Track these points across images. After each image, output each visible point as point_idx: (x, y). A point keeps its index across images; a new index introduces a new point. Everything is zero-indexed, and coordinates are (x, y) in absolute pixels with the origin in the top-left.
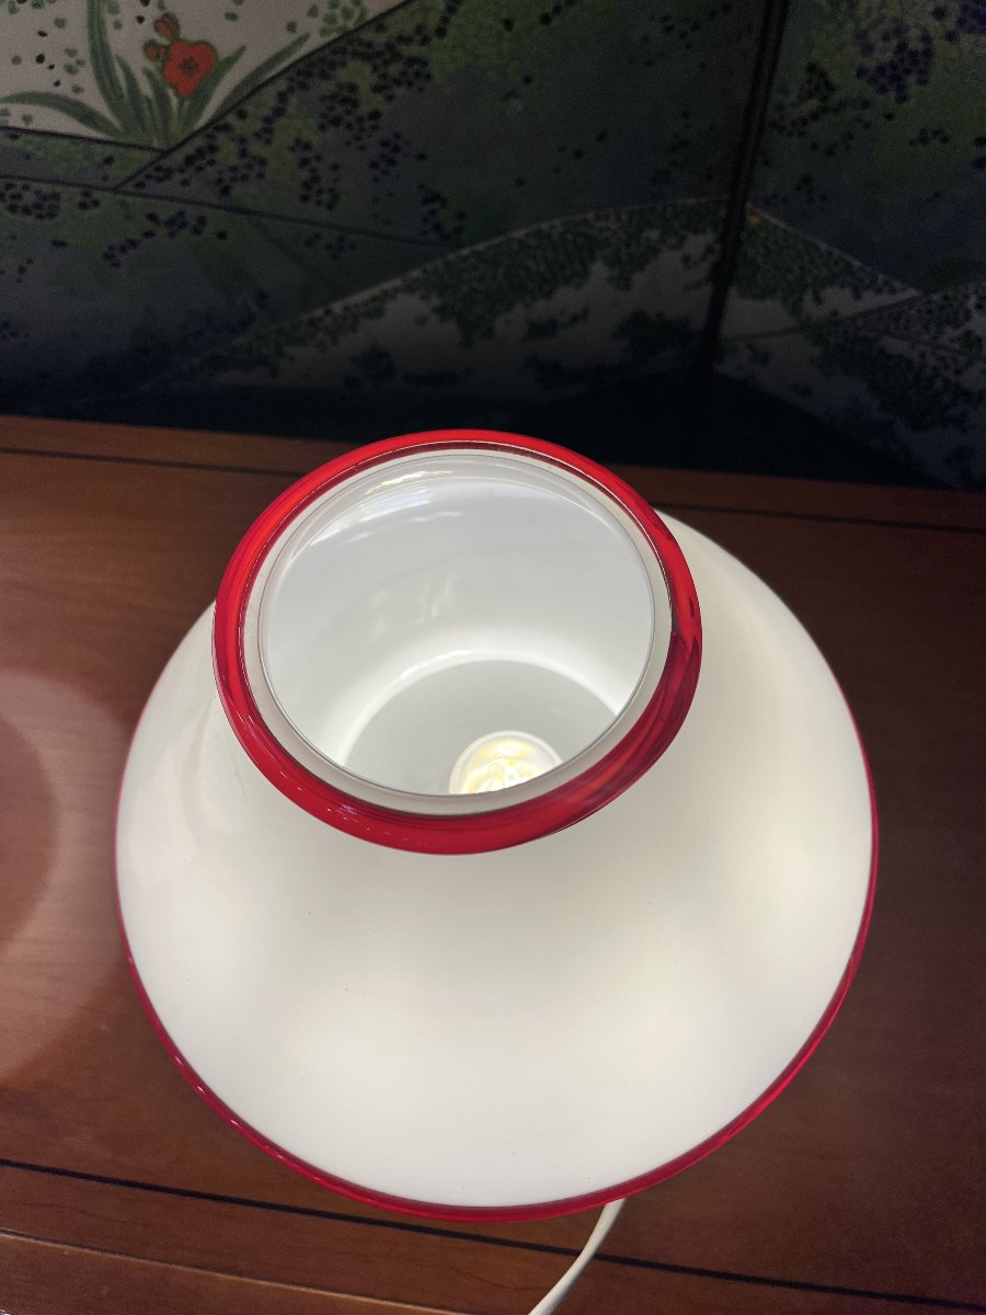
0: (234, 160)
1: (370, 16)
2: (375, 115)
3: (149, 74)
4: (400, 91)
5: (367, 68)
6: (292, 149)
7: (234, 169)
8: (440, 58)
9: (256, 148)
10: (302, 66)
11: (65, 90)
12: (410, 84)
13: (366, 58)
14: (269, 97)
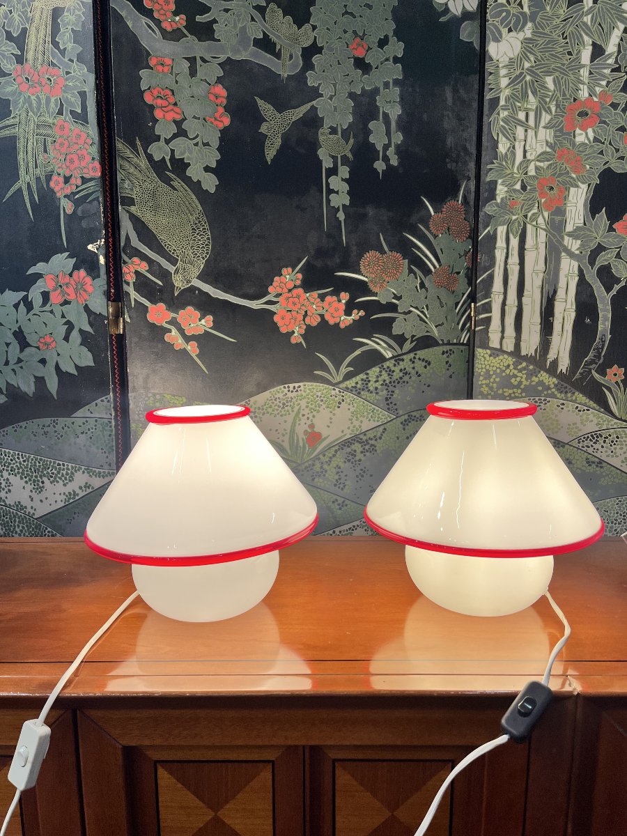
0: (318, 470)
1: (363, 431)
2: (360, 460)
3: (303, 439)
4: (368, 454)
5: (360, 446)
6: (335, 468)
7: (318, 472)
8: (380, 445)
9: (325, 466)
10: (343, 443)
11: (279, 441)
12: (371, 452)
13: (360, 443)
14: (332, 451)
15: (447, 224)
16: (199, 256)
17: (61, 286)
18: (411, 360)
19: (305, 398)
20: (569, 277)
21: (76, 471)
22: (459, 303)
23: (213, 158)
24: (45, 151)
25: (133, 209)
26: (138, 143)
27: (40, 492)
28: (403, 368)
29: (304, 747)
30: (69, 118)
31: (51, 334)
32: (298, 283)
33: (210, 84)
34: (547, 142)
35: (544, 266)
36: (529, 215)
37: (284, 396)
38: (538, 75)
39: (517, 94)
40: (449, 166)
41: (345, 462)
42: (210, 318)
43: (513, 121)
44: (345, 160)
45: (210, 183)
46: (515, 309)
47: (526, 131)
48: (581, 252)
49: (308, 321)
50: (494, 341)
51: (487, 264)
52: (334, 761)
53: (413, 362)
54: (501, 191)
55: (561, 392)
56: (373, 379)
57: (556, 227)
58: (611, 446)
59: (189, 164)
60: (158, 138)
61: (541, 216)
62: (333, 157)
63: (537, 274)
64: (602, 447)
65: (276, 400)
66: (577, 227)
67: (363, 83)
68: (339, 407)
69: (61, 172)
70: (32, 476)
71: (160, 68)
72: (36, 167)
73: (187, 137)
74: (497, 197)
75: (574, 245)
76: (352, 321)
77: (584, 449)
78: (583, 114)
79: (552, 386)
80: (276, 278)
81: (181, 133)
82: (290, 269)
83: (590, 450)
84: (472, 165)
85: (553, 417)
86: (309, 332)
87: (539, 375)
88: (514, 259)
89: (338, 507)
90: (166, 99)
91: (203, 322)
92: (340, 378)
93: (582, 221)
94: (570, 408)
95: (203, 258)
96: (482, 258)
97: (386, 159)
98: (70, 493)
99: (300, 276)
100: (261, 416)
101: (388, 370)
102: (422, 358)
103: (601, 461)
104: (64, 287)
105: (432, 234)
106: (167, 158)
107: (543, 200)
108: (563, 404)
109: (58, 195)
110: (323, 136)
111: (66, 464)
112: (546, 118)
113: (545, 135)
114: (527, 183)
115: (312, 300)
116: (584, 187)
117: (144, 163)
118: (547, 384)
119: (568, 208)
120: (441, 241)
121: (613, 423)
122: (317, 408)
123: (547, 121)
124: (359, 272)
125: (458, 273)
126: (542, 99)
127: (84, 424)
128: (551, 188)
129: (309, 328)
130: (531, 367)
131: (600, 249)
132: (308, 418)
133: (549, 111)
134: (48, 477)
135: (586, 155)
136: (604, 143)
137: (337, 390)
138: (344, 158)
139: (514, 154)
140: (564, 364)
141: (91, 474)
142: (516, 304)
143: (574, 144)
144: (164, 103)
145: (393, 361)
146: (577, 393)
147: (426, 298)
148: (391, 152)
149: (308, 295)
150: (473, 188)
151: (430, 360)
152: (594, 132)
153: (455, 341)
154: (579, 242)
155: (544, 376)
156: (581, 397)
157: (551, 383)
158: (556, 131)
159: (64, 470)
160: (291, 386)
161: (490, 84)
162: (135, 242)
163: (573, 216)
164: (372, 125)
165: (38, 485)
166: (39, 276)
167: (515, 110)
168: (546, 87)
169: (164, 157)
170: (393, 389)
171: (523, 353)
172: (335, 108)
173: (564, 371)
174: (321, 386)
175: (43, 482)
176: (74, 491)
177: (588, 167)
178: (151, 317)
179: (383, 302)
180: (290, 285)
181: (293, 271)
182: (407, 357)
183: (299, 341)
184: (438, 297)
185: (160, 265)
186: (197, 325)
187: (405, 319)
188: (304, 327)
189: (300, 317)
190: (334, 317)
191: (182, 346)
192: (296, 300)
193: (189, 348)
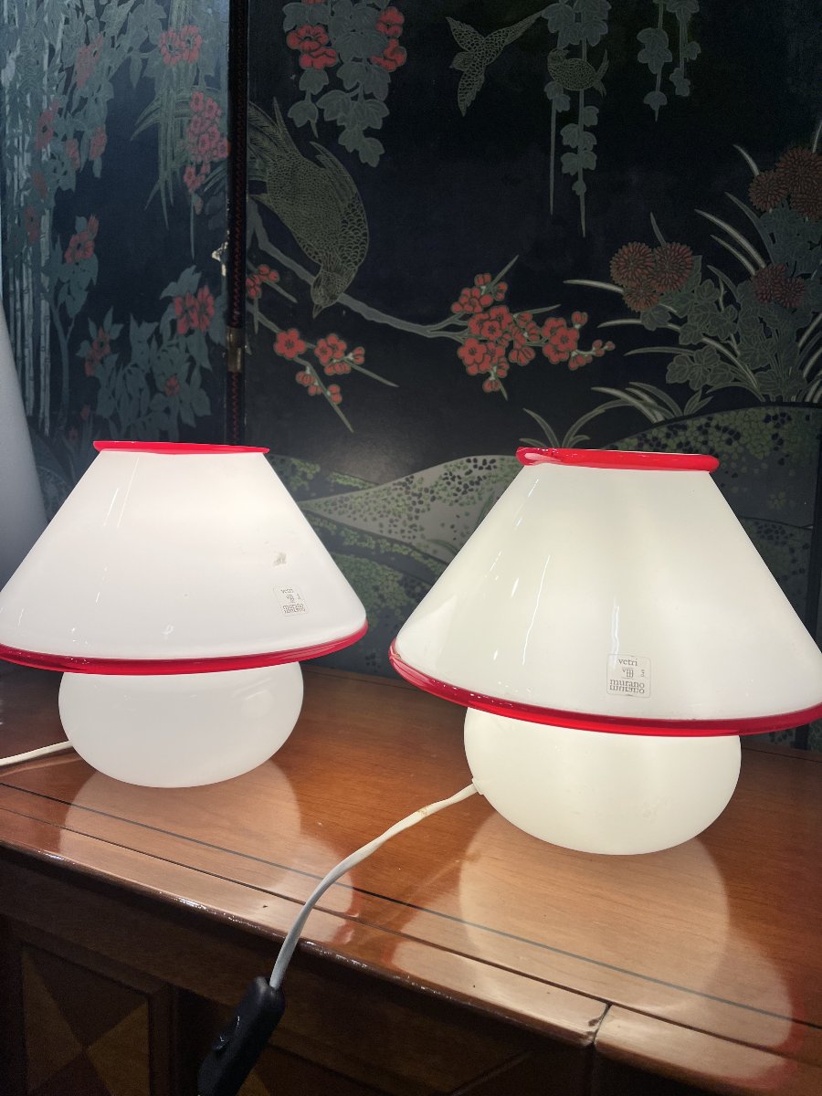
15: (787, 189)
16: (350, 261)
17: (186, 311)
18: (700, 428)
19: (503, 480)
22: (805, 330)
23: (377, 114)
24: (182, 136)
25: (264, 198)
26: (276, 104)
28: (683, 441)
30: (204, 86)
31: (176, 374)
32: (501, 297)
33: (379, 9)
37: (467, 473)
40: (792, 90)
42: (361, 351)
44: (592, 96)
45: (372, 152)
49: (513, 357)
53: (705, 433)
59: (343, 128)
60: (302, 96)
65: (453, 479)
69: (193, 160)
73: (345, 90)
76: (591, 358)
80: (466, 291)
81: (336, 84)
82: (488, 277)
86: (515, 376)
90: (316, 40)
91: (350, 356)
95: (356, 263)
97: (668, 87)
99: (504, 286)
100: (429, 501)
101: (655, 443)
102: (722, 425)
104: (189, 312)
105: (754, 209)
106: (314, 122)
109: (190, 191)
110: (555, 62)
115: (522, 325)
117: (281, 132)
120: (772, 221)
124: (609, 280)
125: (806, 276)
129: (514, 368)
138: (591, 93)
145: (664, 429)
147: (736, 321)
148: (677, 75)
149: (515, 316)
151: (739, 430)
153: (794, 399)
160: (480, 459)
162: (265, 244)
166: (169, 300)
169: (309, 122)
172: (578, 17)
178: (279, 348)
179: (651, 327)
180: (488, 301)
181: (493, 279)
182: (693, 424)
183: (497, 389)
184: (761, 319)
185: (294, 274)
186: (342, 362)
187: (692, 358)
188: (507, 367)
189: (501, 351)
190: (558, 352)
191: (319, 391)
192: (496, 324)
193: (329, 393)
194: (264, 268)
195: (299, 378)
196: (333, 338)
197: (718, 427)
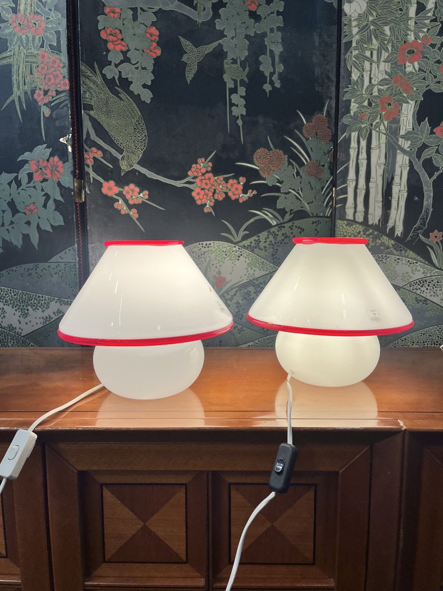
1: (255, 278)
2: (254, 299)
3: (212, 282)
5: (253, 288)
6: (236, 303)
9: (229, 302)
10: (241, 286)
13: (254, 286)
14: (233, 292)
15: (315, 130)
16: (138, 148)
17: (41, 169)
18: (290, 227)
19: (214, 252)
20: (403, 168)
21: (51, 301)
22: (324, 187)
23: (149, 78)
24: (31, 73)
25: (92, 113)
26: (96, 66)
27: (25, 317)
28: (284, 233)
29: (208, 472)
30: (48, 49)
31: (34, 203)
32: (209, 169)
33: (147, 27)
34: (386, 72)
35: (384, 160)
36: (374, 123)
37: (199, 250)
38: (379, 26)
39: (364, 38)
40: (316, 89)
41: (243, 300)
42: (146, 192)
43: (362, 57)
44: (242, 83)
45: (147, 96)
46: (364, 191)
47: (371, 64)
48: (411, 150)
50: (350, 214)
51: (344, 160)
52: (230, 484)
53: (292, 229)
54: (354, 107)
55: (397, 250)
56: (262, 240)
57: (393, 132)
58: (433, 288)
59: (131, 82)
60: (110, 63)
61: (382, 124)
62: (234, 80)
63: (379, 166)
64: (427, 289)
65: (193, 253)
66: (408, 132)
67: (255, 29)
68: (238, 260)
69: (42, 87)
70: (20, 306)
71: (112, 15)
72: (25, 85)
73: (131, 63)
74: (351, 111)
75: (406, 145)
76: (247, 198)
77: (414, 291)
78: (411, 52)
79: (391, 246)
80: (194, 166)
81: (126, 60)
82: (203, 159)
83: (418, 292)
84: (333, 89)
85: (392, 268)
86: (217, 205)
87: (381, 239)
88: (363, 155)
89: (237, 332)
90: (116, 36)
91: (141, 195)
92: (239, 238)
93: (411, 127)
94: (404, 262)
95: (142, 150)
96: (341, 156)
97: (272, 83)
98: (46, 317)
99: (210, 164)
101: (273, 234)
102: (298, 226)
103: (426, 300)
104: (43, 169)
105: (304, 137)
106: (116, 77)
107: (384, 113)
108: (399, 259)
109: (39, 104)
110: (227, 65)
111: (44, 296)
112: (385, 55)
113: (385, 67)
114: (372, 101)
115: (219, 182)
116: (412, 103)
117: (99, 80)
118: (387, 245)
119: (401, 118)
120: (311, 143)
121: (434, 272)
122: (223, 260)
123: (386, 57)
124: (253, 163)
125: (323, 166)
126: (382, 42)
127: (57, 267)
128: (390, 104)
129: (216, 201)
130: (376, 233)
131: (425, 146)
132: (216, 267)
133: (387, 50)
134: (31, 306)
135: (413, 80)
136: (425, 72)
137: (237, 247)
138: (242, 81)
139: (363, 81)
140: (399, 231)
141: (62, 303)
142: (365, 187)
143: (405, 73)
144: (114, 39)
145: (277, 228)
146: (408, 251)
147: (301, 183)
148: (275, 78)
149: (216, 178)
150: (334, 105)
151: (303, 227)
152: (419, 64)
153: (321, 215)
154: (409, 142)
155: (385, 239)
156: (411, 254)
157: (390, 244)
158: (392, 64)
159: (42, 300)
160: (204, 243)
161: (345, 32)
162: (93, 136)
163: (405, 124)
164: (261, 58)
165: (24, 312)
166: (26, 162)
167: (363, 50)
168: (384, 34)
169: (114, 77)
170: (278, 248)
171: (370, 223)
172: (236, 45)
173: (399, 235)
174: (226, 244)
175: (28, 310)
176: (49, 316)
177: (415, 89)
178: (104, 190)
179: (270, 185)
180: (204, 171)
181: (205, 161)
182: (287, 225)
183: (210, 211)
184: (309, 182)
185: (111, 153)
186: (137, 197)
187: (286, 198)
188: (214, 201)
189: (211, 194)
190: (235, 195)
191: (127, 212)
192: (208, 181)
193: (131, 213)
194: (94, 149)
195: (116, 205)
196: (132, 186)
197: (296, 227)
